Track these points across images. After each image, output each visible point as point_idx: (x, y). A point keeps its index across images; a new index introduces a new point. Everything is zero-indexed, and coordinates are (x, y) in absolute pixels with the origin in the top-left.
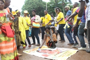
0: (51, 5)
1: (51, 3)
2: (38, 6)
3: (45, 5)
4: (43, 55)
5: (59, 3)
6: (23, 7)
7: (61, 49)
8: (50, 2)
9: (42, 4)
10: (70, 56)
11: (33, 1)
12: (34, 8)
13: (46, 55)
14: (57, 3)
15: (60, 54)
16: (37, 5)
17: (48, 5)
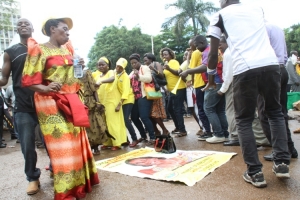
0: (165, 42)
1: (164, 37)
2: (132, 47)
3: (148, 44)
4: (141, 171)
5: (185, 37)
6: (92, 51)
7: (189, 154)
8: (161, 33)
9: (140, 40)
10: (212, 170)
11: (117, 35)
12: (119, 51)
13: (151, 170)
14: (180, 36)
15: (187, 166)
16: (129, 44)
17: (156, 43)
